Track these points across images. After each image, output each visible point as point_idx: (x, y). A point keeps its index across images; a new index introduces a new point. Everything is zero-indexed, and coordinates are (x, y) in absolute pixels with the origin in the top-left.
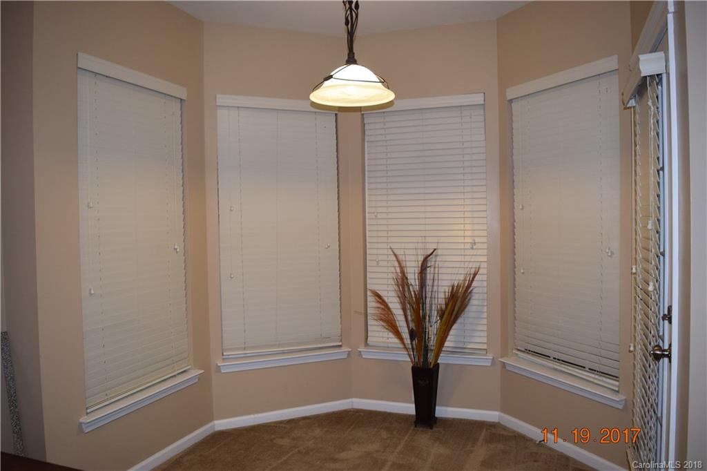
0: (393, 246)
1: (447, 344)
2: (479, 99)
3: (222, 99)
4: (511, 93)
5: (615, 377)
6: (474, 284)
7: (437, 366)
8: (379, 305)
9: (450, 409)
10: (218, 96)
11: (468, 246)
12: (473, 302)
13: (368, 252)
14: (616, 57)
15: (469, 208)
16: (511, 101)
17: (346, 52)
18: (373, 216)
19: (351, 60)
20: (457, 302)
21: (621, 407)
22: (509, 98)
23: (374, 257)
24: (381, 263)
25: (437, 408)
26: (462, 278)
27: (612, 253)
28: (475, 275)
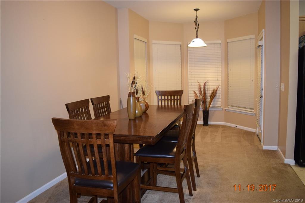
0: (198, 80)
1: (211, 105)
2: (220, 42)
3: (154, 42)
4: (228, 41)
5: (253, 109)
6: (218, 90)
7: (209, 110)
8: (195, 95)
9: (211, 122)
10: (153, 41)
11: (216, 80)
12: (217, 94)
13: (189, 82)
14: (254, 35)
15: (217, 70)
16: (228, 43)
17: (196, 35)
18: (190, 72)
19: (197, 37)
20: (214, 94)
21: (254, 115)
22: (228, 42)
23: (191, 83)
24: (192, 85)
25: (209, 122)
26: (215, 88)
27: (253, 80)
28: (218, 87)
